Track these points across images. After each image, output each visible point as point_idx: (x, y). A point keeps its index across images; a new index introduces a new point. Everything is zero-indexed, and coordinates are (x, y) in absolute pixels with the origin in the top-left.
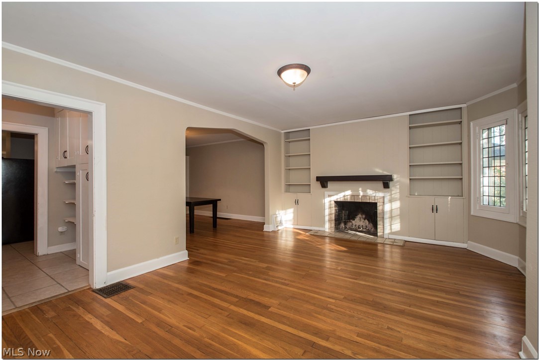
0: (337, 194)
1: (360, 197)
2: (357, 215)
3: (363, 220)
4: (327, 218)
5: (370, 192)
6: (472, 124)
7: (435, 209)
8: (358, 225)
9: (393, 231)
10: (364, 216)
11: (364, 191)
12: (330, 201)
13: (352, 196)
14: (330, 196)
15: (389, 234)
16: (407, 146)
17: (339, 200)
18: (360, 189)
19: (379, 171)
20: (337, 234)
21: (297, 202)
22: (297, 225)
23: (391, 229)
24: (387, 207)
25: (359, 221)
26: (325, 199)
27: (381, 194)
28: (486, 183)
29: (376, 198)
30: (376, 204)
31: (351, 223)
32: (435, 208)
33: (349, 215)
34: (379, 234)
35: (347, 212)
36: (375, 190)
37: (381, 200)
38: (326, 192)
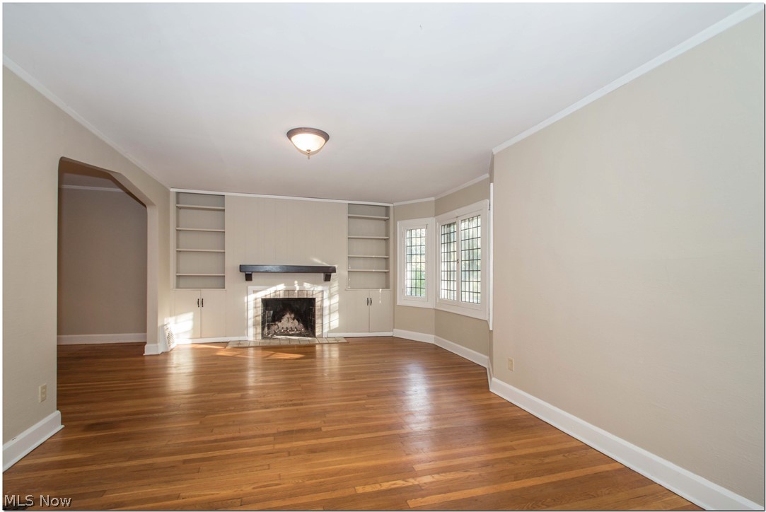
0: (265, 289)
1: (296, 291)
2: (284, 315)
3: (291, 321)
4: (251, 322)
5: (307, 286)
6: (398, 223)
7: (369, 302)
8: (285, 327)
9: (332, 328)
10: (293, 316)
11: (301, 284)
12: (256, 299)
13: (287, 291)
14: (255, 292)
15: (328, 332)
16: (346, 236)
17: (268, 297)
18: (296, 282)
19: (317, 262)
20: (263, 341)
21: (201, 303)
22: (201, 338)
23: (330, 327)
24: (326, 303)
25: (288, 322)
26: (249, 296)
27: (319, 288)
28: (409, 277)
29: (314, 292)
30: (314, 299)
31: (276, 327)
32: (369, 300)
33: (274, 316)
34: (317, 334)
35: (272, 312)
36: (315, 283)
37: (320, 295)
38: (251, 286)
